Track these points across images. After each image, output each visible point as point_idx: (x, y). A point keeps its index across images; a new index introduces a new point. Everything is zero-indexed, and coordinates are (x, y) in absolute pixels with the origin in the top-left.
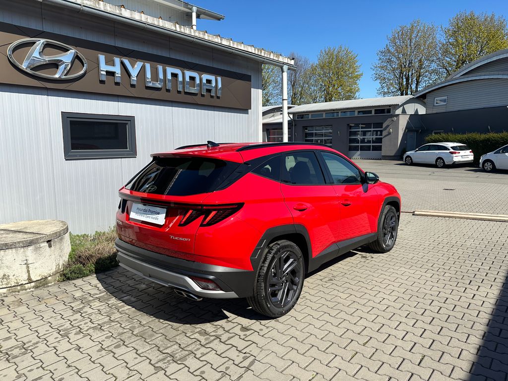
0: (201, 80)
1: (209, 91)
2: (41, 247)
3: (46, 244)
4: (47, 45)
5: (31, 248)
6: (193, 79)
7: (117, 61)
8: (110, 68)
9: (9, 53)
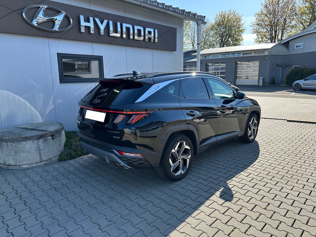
2: (48, 140)
3: (50, 137)
5: (41, 140)
6: (139, 31)
7: (91, 19)
8: (87, 24)
9: (24, 14)
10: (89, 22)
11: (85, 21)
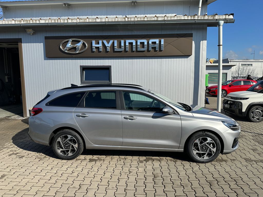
0: (148, 43)
1: (154, 48)
4: (73, 41)
6: (142, 43)
7: (100, 42)
8: (97, 46)
9: (61, 47)
10: (98, 43)
11: (96, 44)
